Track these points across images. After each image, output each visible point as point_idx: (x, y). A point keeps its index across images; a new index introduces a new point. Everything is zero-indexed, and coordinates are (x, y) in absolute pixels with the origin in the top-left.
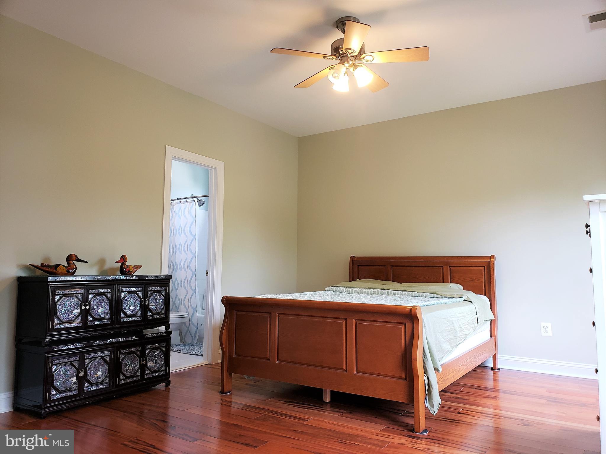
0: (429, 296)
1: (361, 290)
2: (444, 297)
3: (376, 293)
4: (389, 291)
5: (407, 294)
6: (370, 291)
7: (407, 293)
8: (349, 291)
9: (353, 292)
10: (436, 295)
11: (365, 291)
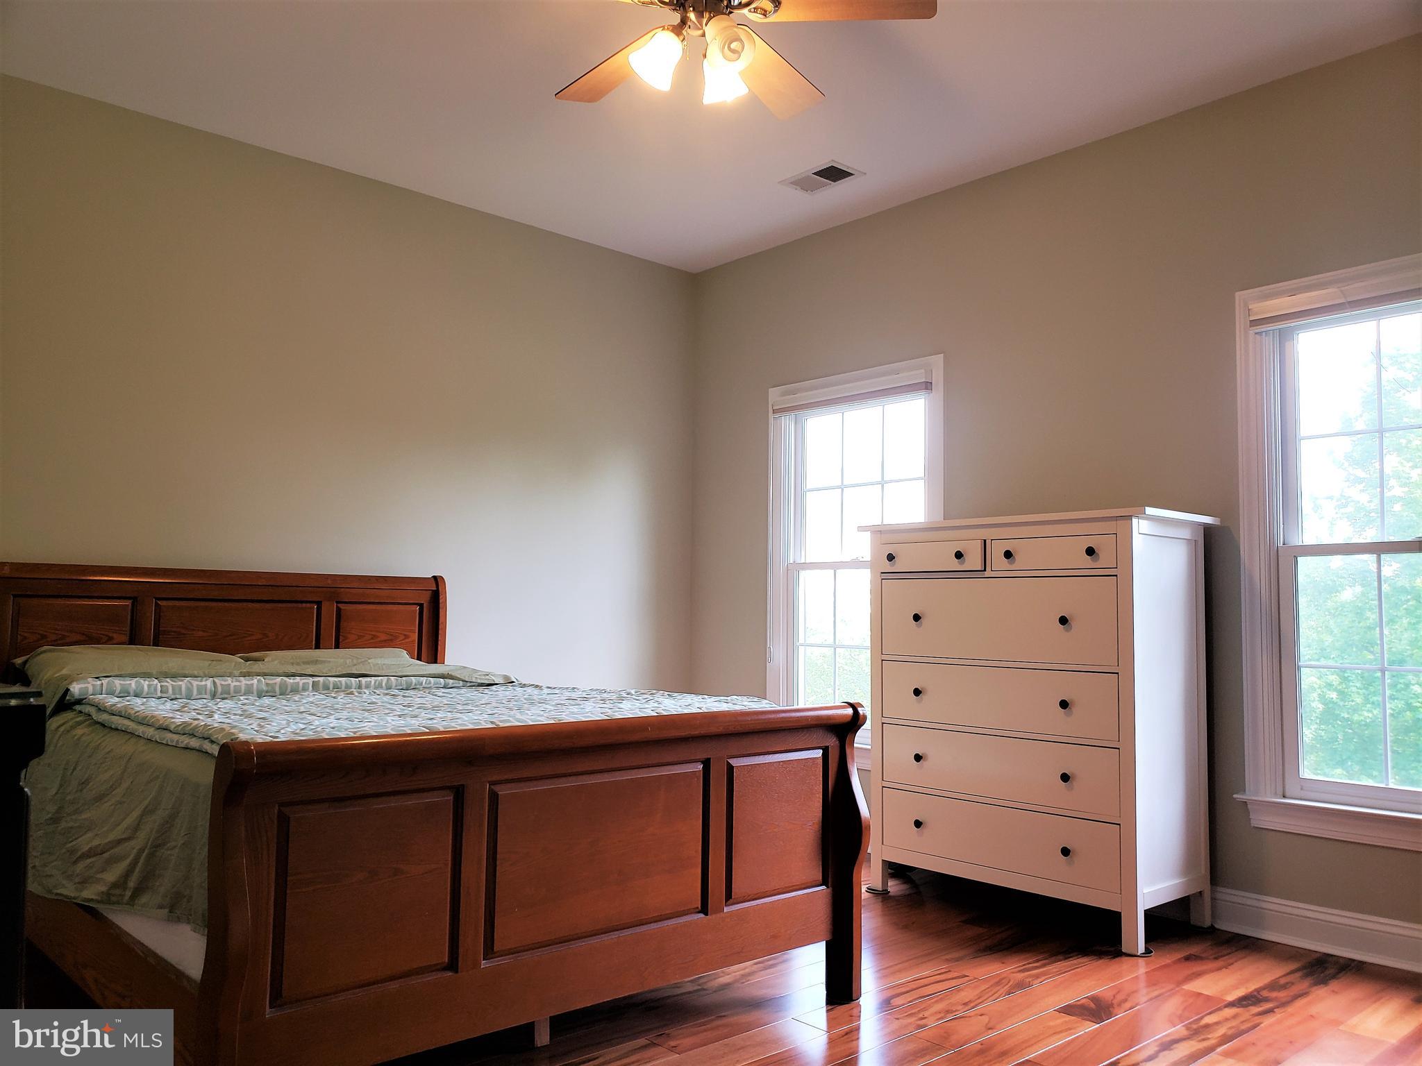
0: (435, 684)
1: (223, 683)
2: (469, 684)
3: (277, 689)
4: (321, 679)
5: (375, 683)
6: (255, 686)
7: (376, 681)
8: (177, 691)
9: (195, 692)
10: (452, 681)
11: (238, 684)
